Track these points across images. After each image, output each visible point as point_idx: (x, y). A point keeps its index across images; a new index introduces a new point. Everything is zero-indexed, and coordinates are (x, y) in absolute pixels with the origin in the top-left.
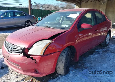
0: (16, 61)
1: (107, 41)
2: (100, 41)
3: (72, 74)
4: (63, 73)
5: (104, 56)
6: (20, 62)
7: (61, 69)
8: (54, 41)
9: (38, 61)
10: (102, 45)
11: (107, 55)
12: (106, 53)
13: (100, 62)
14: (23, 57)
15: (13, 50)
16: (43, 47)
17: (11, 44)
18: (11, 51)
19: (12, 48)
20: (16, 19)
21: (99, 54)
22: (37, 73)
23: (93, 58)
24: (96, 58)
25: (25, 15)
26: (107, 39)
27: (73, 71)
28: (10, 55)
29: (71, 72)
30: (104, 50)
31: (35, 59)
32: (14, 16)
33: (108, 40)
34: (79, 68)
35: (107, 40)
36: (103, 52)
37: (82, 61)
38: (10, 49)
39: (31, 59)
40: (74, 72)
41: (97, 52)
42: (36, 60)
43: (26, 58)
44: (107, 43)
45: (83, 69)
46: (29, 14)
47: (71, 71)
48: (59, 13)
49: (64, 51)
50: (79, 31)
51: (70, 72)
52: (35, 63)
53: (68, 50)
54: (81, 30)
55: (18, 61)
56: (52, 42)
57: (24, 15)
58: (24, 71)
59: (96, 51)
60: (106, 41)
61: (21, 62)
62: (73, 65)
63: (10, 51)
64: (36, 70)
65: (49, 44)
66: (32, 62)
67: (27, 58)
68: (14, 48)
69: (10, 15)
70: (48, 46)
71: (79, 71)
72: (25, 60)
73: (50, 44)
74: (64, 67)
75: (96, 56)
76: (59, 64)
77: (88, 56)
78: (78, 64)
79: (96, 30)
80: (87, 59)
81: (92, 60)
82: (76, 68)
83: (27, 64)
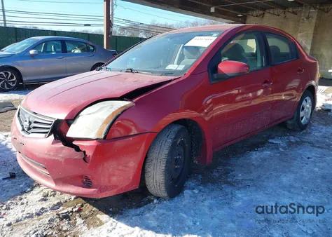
0: (37, 154)
1: (305, 115)
2: (279, 114)
3: (191, 197)
4: (162, 192)
5: (291, 154)
6: (46, 157)
7: (157, 179)
8: (136, 103)
9: (89, 153)
10: (290, 128)
11: (300, 151)
12: (297, 147)
13: (275, 170)
14: (53, 143)
15: (34, 128)
16: (105, 117)
17: (30, 111)
18: (29, 129)
19: (30, 123)
20: (68, 58)
21: (278, 149)
22: (89, 187)
23: (256, 159)
24: (264, 160)
25: (92, 48)
26: (303, 109)
27: (194, 189)
28: (24, 140)
29: (187, 192)
30: (292, 139)
31: (84, 150)
32: (64, 50)
33: (306, 113)
34: (214, 182)
35: (302, 114)
36: (290, 144)
37: (225, 165)
38: (26, 124)
39: (73, 150)
40: (196, 191)
41: (272, 143)
42: (85, 152)
43: (60, 145)
44: (302, 121)
45: (223, 186)
46: (105, 47)
47: (189, 189)
48: (167, 38)
49: (167, 134)
50: (213, 82)
51: (185, 192)
52: (84, 159)
53: (179, 132)
54: (217, 79)
55: (41, 156)
56: (129, 106)
57: (88, 50)
58: (56, 181)
59: (270, 141)
60: (301, 116)
61: (49, 157)
62: (198, 174)
63: (26, 129)
64: (87, 179)
65: (122, 110)
66: (76, 157)
67: (62, 145)
68: (35, 122)
69: (53, 50)
70: (119, 115)
71: (213, 190)
72: (58, 150)
73: (124, 111)
74: (165, 174)
75: (267, 153)
76: (152, 167)
77: (243, 153)
78: (212, 172)
79: (266, 82)
80: (241, 161)
81: (253, 164)
82: (204, 183)
83: (63, 160)
